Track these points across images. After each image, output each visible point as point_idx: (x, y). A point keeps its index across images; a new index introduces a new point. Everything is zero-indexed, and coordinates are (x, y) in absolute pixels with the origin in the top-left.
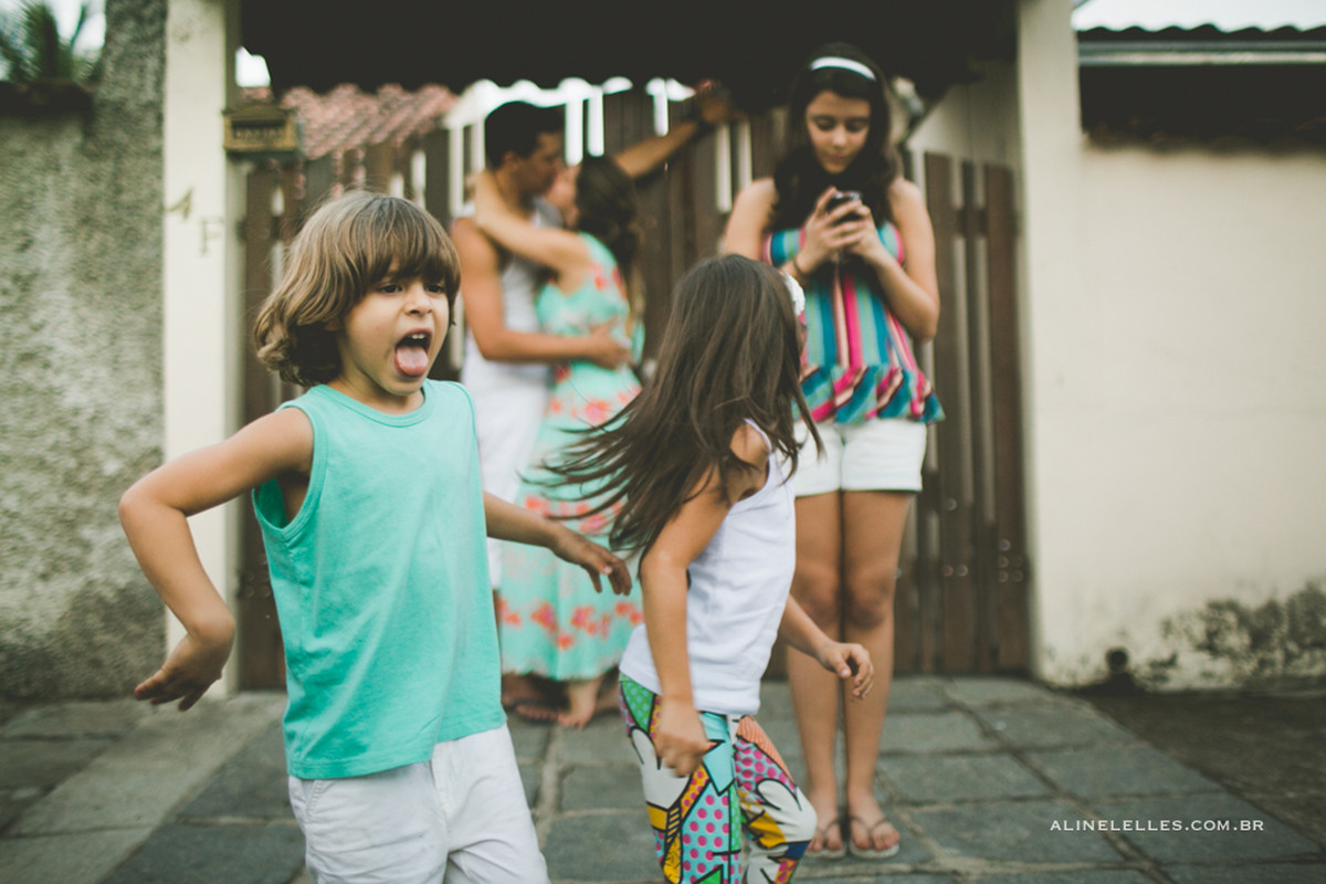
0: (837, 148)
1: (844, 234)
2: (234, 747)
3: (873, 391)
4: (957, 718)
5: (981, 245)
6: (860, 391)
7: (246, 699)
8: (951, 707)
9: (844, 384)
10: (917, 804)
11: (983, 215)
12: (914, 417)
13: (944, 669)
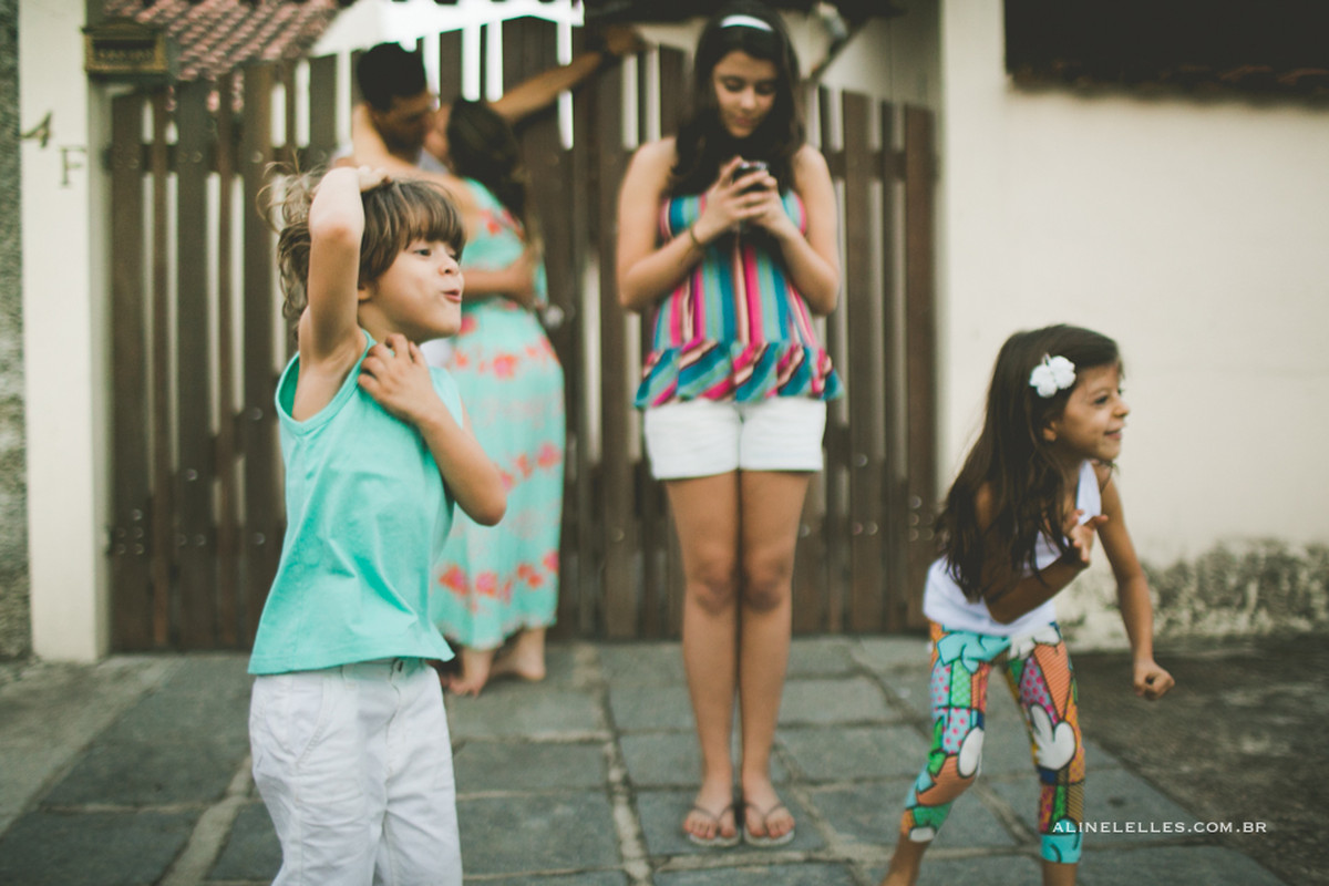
0: (746, 111)
1: (749, 205)
2: (105, 719)
3: (773, 369)
4: (861, 683)
5: (899, 189)
6: (760, 368)
7: (119, 662)
8: (857, 671)
9: (744, 362)
10: (815, 783)
11: (901, 159)
12: (815, 395)
13: (851, 628)
